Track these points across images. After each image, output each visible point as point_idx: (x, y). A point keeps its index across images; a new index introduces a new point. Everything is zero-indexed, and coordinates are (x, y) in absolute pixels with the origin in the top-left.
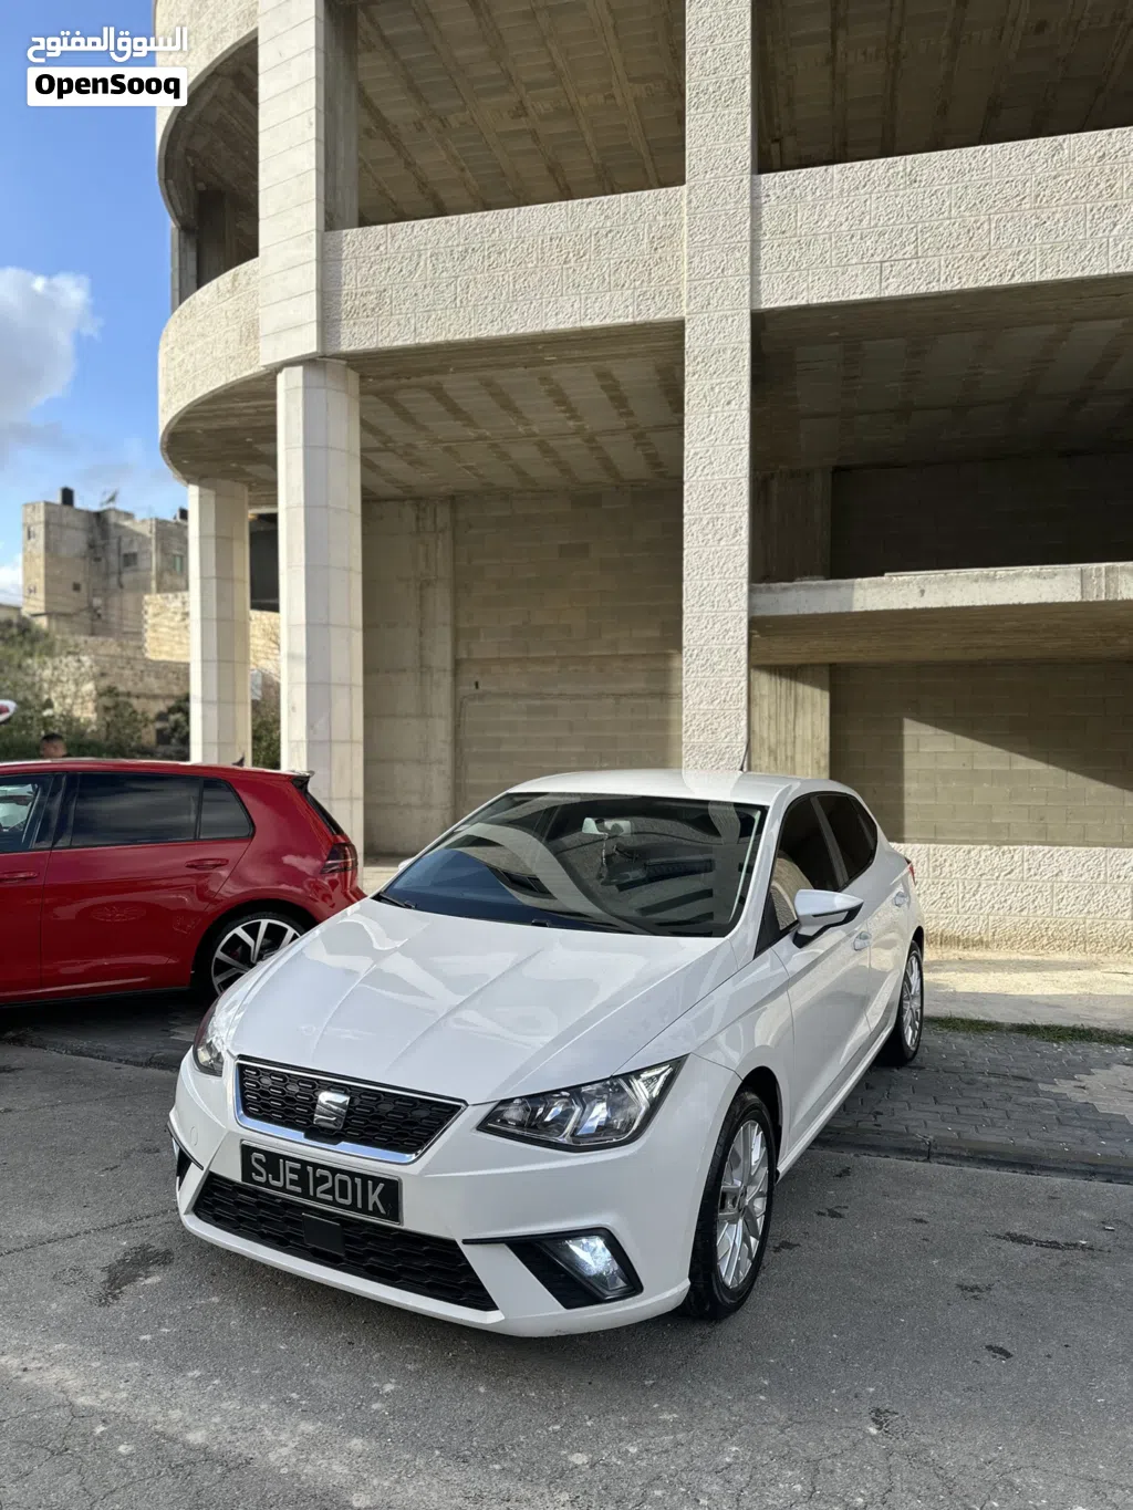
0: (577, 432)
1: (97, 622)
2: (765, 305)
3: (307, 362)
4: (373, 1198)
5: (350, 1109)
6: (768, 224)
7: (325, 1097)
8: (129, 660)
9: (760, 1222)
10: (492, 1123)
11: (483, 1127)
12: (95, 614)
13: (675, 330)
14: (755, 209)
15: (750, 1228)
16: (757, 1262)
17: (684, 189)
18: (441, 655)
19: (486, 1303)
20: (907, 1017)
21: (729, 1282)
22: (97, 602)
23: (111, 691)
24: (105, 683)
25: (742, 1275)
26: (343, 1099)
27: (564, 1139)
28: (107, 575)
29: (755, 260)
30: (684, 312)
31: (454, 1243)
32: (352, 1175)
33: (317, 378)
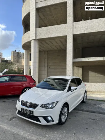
0: (58, 45)
1: (18, 62)
2: (74, 34)
3: (34, 40)
4: (31, 112)
5: (30, 105)
6: (74, 27)
7: (28, 104)
8: (20, 65)
9: (66, 116)
10: (41, 106)
11: (41, 107)
12: (17, 61)
13: (66, 36)
14: (73, 25)
15: (65, 117)
16: (66, 120)
17: (67, 24)
18: (46, 65)
19: (40, 122)
20: (85, 99)
21: (63, 121)
22: (18, 60)
23: (19, 68)
24: (18, 67)
25: (64, 121)
26: (29, 104)
27: (47, 108)
28: (19, 58)
29: (73, 30)
30: (67, 35)
31: (37, 117)
32: (30, 110)
33: (35, 41)
